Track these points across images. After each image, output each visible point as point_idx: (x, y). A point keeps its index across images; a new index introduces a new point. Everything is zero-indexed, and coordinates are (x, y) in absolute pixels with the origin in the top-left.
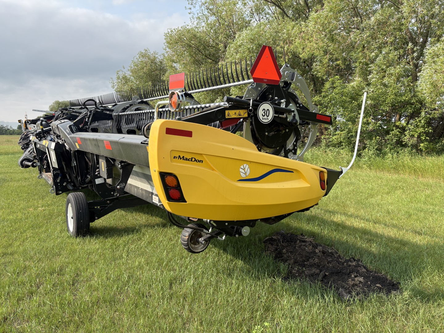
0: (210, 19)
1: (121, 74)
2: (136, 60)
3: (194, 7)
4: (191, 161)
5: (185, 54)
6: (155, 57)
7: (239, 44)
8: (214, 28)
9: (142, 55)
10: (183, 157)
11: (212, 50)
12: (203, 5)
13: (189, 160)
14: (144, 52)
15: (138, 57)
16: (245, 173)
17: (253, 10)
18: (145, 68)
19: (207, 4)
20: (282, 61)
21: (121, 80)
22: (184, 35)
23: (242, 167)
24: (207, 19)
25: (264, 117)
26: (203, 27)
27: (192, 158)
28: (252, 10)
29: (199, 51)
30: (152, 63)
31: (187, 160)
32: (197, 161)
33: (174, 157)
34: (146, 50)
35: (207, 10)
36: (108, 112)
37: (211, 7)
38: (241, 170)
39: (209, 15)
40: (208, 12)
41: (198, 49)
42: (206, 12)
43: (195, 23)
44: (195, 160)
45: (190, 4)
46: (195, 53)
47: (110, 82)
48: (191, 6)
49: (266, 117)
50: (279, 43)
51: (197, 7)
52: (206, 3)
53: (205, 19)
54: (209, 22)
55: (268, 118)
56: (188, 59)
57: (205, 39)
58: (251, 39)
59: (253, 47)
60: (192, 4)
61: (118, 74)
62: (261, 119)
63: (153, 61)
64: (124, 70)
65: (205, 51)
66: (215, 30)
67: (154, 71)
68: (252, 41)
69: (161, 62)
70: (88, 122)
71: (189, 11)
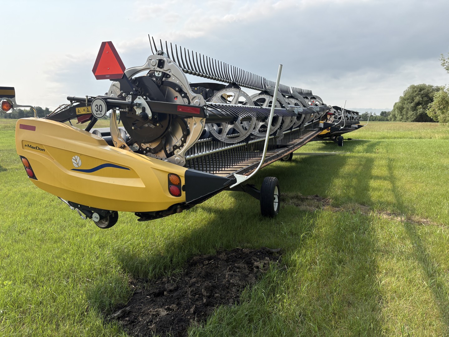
4: (36, 149)
10: (31, 146)
13: (34, 148)
16: (78, 164)
23: (74, 158)
25: (97, 113)
27: (37, 147)
31: (33, 148)
32: (41, 149)
33: (25, 145)
38: (73, 161)
44: (39, 149)
49: (99, 112)
55: (101, 113)
62: (95, 115)
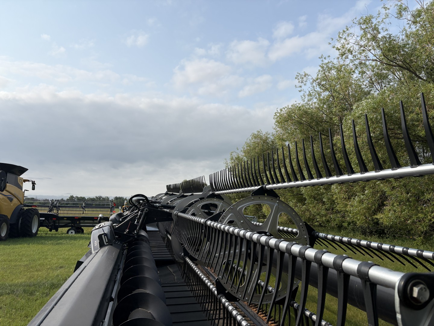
0: (322, 95)
1: (235, 155)
2: (248, 141)
3: (305, 85)
5: (296, 132)
6: (267, 137)
7: (357, 115)
8: (327, 103)
9: (255, 137)
11: (326, 126)
12: (314, 82)
14: (257, 133)
15: (251, 139)
17: (373, 80)
18: (257, 148)
19: (319, 81)
20: (419, 130)
21: (234, 161)
22: (294, 112)
24: (320, 95)
26: (315, 103)
28: (371, 79)
29: (311, 128)
30: (264, 143)
34: (259, 132)
35: (319, 86)
36: (168, 210)
37: (323, 83)
39: (322, 91)
40: (320, 88)
41: (310, 126)
42: (318, 89)
43: (306, 100)
45: (300, 82)
46: (307, 130)
47: (224, 162)
48: (302, 85)
50: (412, 109)
51: (308, 84)
52: (317, 79)
53: (317, 95)
54: (321, 97)
56: (299, 136)
57: (317, 115)
58: (374, 108)
59: (377, 117)
60: (302, 82)
61: (231, 155)
63: (265, 141)
64: (237, 151)
65: (317, 127)
66: (328, 104)
67: (266, 151)
68: (375, 110)
69: (273, 142)
70: (136, 226)
71: (300, 89)
